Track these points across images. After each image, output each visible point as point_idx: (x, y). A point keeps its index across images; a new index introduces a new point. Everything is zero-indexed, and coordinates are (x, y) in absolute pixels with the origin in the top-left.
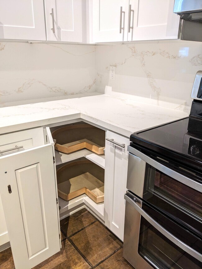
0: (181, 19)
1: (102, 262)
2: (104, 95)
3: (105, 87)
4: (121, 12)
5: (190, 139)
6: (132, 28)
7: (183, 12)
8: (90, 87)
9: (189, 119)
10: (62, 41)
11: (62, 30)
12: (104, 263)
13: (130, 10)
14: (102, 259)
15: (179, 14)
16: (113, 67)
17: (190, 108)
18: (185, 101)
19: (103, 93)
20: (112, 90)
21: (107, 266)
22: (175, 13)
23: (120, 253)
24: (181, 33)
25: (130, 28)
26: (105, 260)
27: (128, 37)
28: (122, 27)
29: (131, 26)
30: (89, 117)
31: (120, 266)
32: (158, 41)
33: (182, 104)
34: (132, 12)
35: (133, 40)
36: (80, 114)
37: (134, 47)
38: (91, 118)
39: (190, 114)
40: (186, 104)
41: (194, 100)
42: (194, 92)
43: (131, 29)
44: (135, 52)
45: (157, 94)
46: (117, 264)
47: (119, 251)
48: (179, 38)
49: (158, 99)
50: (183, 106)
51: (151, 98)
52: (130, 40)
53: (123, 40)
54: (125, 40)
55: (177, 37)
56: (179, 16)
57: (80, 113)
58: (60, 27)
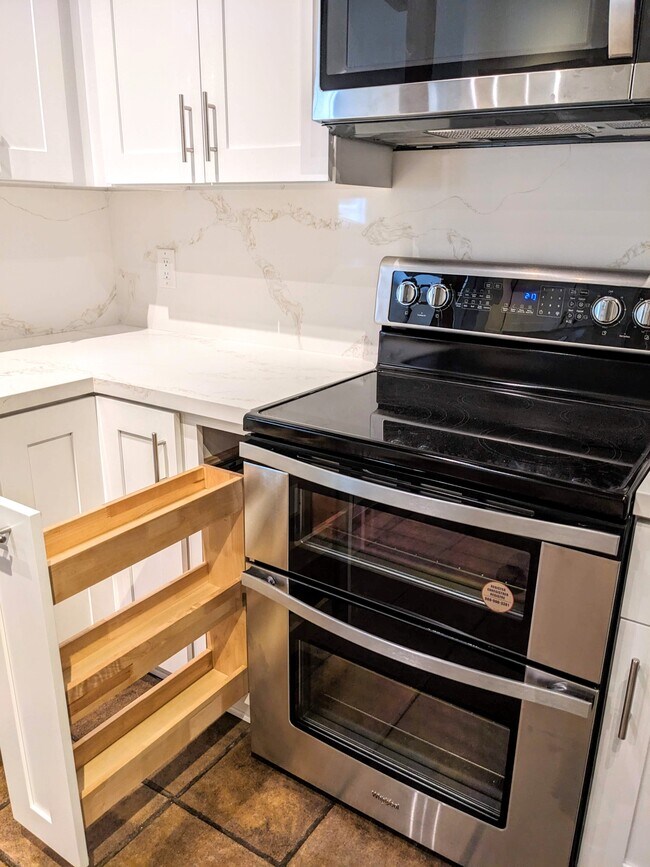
0: (332, 134)
1: (196, 779)
2: (144, 331)
3: (147, 308)
4: (182, 107)
5: (385, 422)
6: (216, 150)
7: (334, 120)
8: (102, 310)
9: (376, 374)
10: (13, 178)
11: (12, 147)
12: (203, 780)
13: (206, 106)
14: (197, 774)
15: (325, 123)
16: (168, 252)
17: (375, 349)
18: (364, 334)
19: (141, 325)
20: (171, 317)
21: (212, 786)
22: (318, 121)
23: (241, 749)
24: (335, 168)
25: (210, 150)
26: (204, 774)
27: (205, 174)
28: (188, 146)
29: (212, 145)
30: (121, 385)
31: (249, 777)
32: (283, 185)
33: (358, 342)
34: (210, 111)
35: (220, 181)
36: (90, 381)
37: (221, 198)
38: (129, 387)
39: (379, 364)
40: (367, 341)
41: (383, 327)
42: (380, 307)
43: (212, 153)
44: (225, 212)
45: (295, 321)
46: (238, 776)
47: (240, 744)
48: (331, 179)
49: (298, 334)
50: (361, 347)
51: (281, 332)
52: (211, 179)
53: (193, 179)
54: (199, 180)
55: (325, 178)
56: (326, 129)
57: (91, 379)
58: (6, 139)
